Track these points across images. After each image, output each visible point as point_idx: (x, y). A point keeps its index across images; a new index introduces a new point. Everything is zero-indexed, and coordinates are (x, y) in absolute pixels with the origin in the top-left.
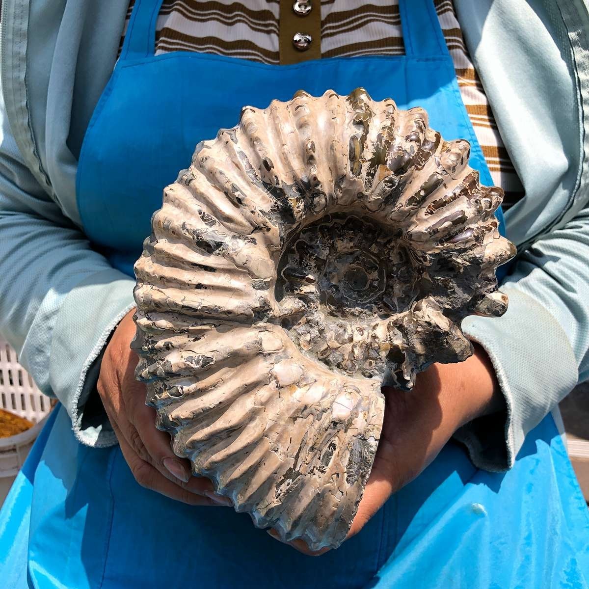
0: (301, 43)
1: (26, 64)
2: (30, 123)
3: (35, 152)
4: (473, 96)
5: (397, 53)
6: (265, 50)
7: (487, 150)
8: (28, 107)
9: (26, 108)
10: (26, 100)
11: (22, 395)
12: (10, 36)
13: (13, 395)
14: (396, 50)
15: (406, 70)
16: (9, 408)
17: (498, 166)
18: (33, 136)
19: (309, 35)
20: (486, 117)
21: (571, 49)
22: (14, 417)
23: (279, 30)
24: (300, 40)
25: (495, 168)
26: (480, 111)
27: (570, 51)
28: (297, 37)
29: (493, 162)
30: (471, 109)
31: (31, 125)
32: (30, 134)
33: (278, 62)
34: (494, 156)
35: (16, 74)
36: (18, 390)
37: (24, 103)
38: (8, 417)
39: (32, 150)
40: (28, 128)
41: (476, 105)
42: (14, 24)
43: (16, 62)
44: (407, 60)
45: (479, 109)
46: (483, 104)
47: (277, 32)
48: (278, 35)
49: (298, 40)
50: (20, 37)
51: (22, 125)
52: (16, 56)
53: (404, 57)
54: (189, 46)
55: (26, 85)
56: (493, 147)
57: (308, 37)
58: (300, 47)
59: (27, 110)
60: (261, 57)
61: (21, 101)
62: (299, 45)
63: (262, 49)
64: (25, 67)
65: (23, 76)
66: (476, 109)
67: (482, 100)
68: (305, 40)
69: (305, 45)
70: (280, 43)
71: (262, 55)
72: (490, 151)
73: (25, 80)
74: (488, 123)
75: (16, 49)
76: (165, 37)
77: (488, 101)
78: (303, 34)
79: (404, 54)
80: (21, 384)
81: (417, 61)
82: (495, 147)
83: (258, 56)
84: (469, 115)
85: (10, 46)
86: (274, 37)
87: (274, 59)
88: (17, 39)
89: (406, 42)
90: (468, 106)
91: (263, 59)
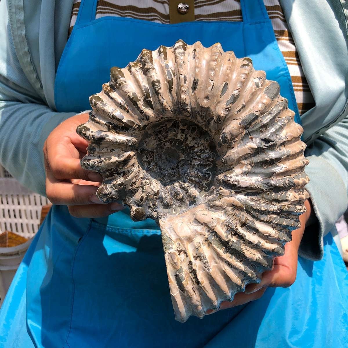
0: (183, 9)
1: (24, 26)
2: (32, 61)
3: (37, 77)
4: (287, 47)
5: (238, 20)
6: (161, 13)
7: (295, 79)
8: (29, 51)
9: (28, 52)
10: (27, 47)
11: (22, 224)
12: (14, 10)
13: (16, 224)
14: (237, 18)
15: (243, 30)
16: (14, 231)
17: (301, 88)
18: (34, 68)
19: (187, 4)
20: (295, 59)
21: (346, 21)
22: (17, 236)
23: (169, 1)
24: (182, 8)
25: (299, 89)
26: (291, 55)
27: (345, 22)
28: (180, 6)
29: (298, 86)
30: (285, 54)
31: (32, 62)
32: (32, 67)
33: (169, 21)
34: (300, 82)
35: (20, 32)
36: (19, 221)
37: (26, 49)
38: (14, 236)
39: (35, 76)
40: (31, 63)
41: (289, 52)
42: (15, 2)
43: (19, 25)
44: (244, 24)
45: (290, 54)
46: (293, 51)
47: (168, 2)
48: (169, 5)
49: (181, 7)
50: (20, 9)
51: (27, 62)
52: (19, 22)
53: (242, 22)
54: (116, 11)
55: (26, 38)
56: (298, 77)
57: (186, 5)
58: (182, 11)
59: (28, 53)
60: (159, 17)
61: (25, 48)
62: (182, 10)
63: (160, 13)
64: (24, 28)
65: (23, 33)
66: (288, 54)
67: (292, 48)
68: (185, 8)
69: (185, 10)
70: (170, 9)
71: (159, 16)
72: (296, 80)
73: (25, 35)
74: (296, 62)
75: (18, 17)
76: (101, 5)
77: (296, 49)
78: (184, 4)
79: (242, 21)
80: (21, 217)
81: (250, 24)
82: (299, 77)
83: (158, 16)
84: (285, 58)
85: (14, 15)
86: (166, 6)
87: (166, 19)
88: (18, 11)
89: (243, 13)
90: (284, 52)
91: (161, 19)
